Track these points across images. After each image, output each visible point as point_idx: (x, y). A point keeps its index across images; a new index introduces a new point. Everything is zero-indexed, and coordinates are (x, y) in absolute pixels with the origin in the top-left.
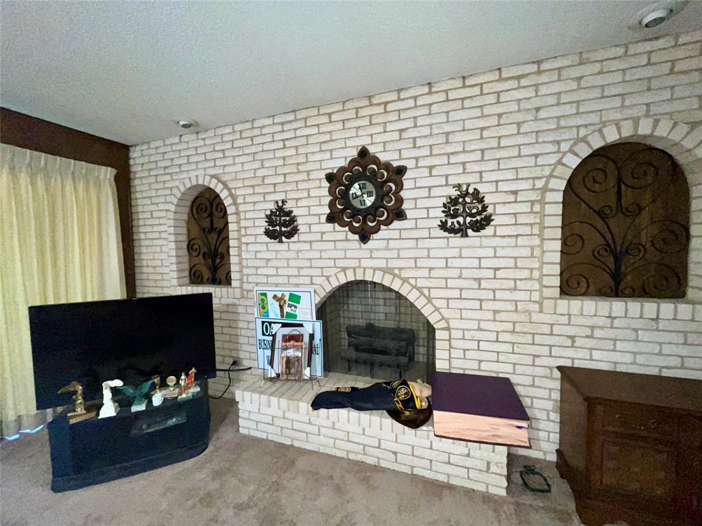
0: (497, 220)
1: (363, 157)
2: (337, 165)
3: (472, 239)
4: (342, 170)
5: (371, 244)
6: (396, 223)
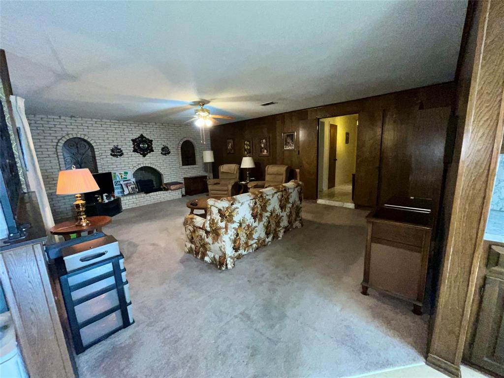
0: (171, 152)
1: (142, 136)
2: (134, 137)
3: (168, 156)
4: (136, 139)
5: (146, 157)
6: (152, 153)
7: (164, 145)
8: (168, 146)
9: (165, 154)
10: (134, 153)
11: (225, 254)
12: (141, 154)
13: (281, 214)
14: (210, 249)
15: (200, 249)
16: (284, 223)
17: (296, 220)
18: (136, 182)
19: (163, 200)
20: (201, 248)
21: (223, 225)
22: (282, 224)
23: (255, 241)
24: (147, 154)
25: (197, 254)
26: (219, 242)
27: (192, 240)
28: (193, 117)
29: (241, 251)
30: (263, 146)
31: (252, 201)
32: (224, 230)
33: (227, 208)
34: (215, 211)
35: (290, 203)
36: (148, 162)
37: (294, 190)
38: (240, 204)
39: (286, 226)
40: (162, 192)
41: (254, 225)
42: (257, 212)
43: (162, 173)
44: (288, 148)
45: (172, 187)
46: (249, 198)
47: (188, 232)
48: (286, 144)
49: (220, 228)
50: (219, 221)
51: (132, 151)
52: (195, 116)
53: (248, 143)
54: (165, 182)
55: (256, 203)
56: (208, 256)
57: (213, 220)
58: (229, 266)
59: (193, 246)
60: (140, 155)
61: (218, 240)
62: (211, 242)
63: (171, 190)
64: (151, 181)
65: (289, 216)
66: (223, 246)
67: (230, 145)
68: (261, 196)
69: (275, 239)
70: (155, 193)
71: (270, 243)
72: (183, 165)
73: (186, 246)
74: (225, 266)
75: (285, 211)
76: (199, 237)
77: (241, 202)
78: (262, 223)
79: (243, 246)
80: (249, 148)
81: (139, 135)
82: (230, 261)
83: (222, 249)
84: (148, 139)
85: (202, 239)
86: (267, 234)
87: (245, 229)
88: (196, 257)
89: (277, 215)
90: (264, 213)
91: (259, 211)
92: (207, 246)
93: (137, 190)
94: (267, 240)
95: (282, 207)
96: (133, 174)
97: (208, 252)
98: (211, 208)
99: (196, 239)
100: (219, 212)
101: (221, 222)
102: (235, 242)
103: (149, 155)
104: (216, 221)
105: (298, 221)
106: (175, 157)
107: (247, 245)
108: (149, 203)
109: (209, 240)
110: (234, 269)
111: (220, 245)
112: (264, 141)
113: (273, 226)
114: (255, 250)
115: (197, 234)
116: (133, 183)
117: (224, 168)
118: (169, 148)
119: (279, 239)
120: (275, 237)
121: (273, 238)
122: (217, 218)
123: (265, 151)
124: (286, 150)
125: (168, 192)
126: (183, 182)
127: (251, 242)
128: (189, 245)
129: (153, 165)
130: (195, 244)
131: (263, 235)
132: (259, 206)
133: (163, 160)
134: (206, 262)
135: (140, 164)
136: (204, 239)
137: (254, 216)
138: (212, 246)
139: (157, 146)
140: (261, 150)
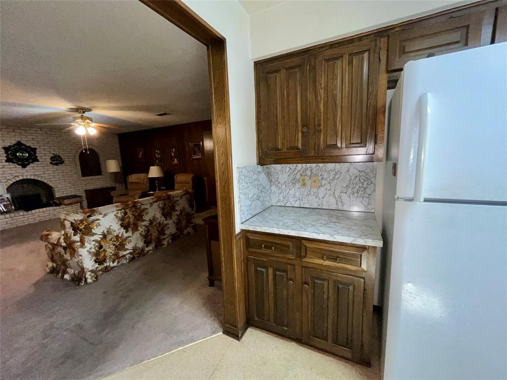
0: (65, 162)
1: (19, 143)
2: (7, 144)
3: (60, 166)
4: (10, 147)
5: (26, 168)
6: (35, 163)
7: (54, 154)
8: (60, 155)
9: (57, 164)
10: (7, 163)
11: (83, 269)
12: (19, 165)
13: (165, 222)
14: (70, 266)
15: (60, 267)
16: (171, 229)
17: (187, 226)
18: (12, 198)
19: (53, 217)
20: (62, 267)
21: (77, 238)
22: (167, 232)
23: (128, 252)
24: (29, 164)
25: (58, 273)
26: (76, 257)
27: (52, 259)
28: (71, 126)
29: (109, 263)
30: (173, 155)
31: (119, 211)
32: (79, 244)
33: (82, 221)
34: (68, 224)
35: (176, 210)
36: (31, 173)
37: (181, 198)
38: (102, 215)
39: (174, 233)
40: (51, 208)
41: (126, 235)
42: (129, 222)
43: (53, 186)
44: (196, 157)
45: (66, 202)
46: (115, 209)
47: (48, 250)
48: (194, 154)
49: (75, 242)
50: (72, 234)
51: (4, 161)
52: (72, 124)
53: (159, 152)
54: (57, 196)
55: (126, 213)
56: (69, 273)
57: (67, 234)
58: (89, 281)
59: (55, 265)
60: (17, 166)
61: (74, 255)
62: (69, 258)
63: (66, 205)
64: (39, 195)
65: (178, 224)
66: (80, 261)
67: (141, 153)
68: (134, 206)
69: (159, 247)
70: (41, 210)
71: (151, 252)
72: (83, 175)
73: (47, 266)
74: (83, 282)
75: (171, 218)
76: (59, 254)
77: (104, 213)
78: (137, 234)
79: (111, 258)
80: (159, 156)
81: (14, 142)
82: (90, 275)
83: (80, 264)
84: (30, 147)
85: (62, 256)
86: (147, 243)
87: (113, 240)
88: (56, 277)
89: (160, 223)
90: (139, 222)
91: (131, 220)
92: (67, 263)
93: (13, 207)
94: (147, 249)
95: (166, 215)
96: (7, 189)
97: (68, 270)
98: (64, 222)
99: (56, 257)
100: (72, 226)
101: (74, 235)
102: (97, 254)
103: (31, 165)
104: (69, 235)
105: (191, 227)
106: (72, 168)
107: (116, 257)
108: (32, 221)
109: (67, 256)
110: (95, 283)
111: (77, 260)
112: (174, 149)
113: (154, 234)
114: (130, 261)
115: (56, 251)
116: (6, 199)
117: (133, 178)
118: (62, 157)
119: (164, 246)
120: (159, 244)
121: (156, 246)
122: (70, 231)
123: (176, 160)
124: (194, 159)
125: (61, 207)
126: (84, 195)
127: (122, 253)
128: (50, 264)
129: (39, 176)
130: (56, 263)
131: (141, 244)
132: (131, 216)
133: (54, 171)
134: (66, 279)
135: (18, 176)
136: (63, 256)
137: (126, 227)
138: (70, 262)
139: (44, 155)
140: (172, 158)
